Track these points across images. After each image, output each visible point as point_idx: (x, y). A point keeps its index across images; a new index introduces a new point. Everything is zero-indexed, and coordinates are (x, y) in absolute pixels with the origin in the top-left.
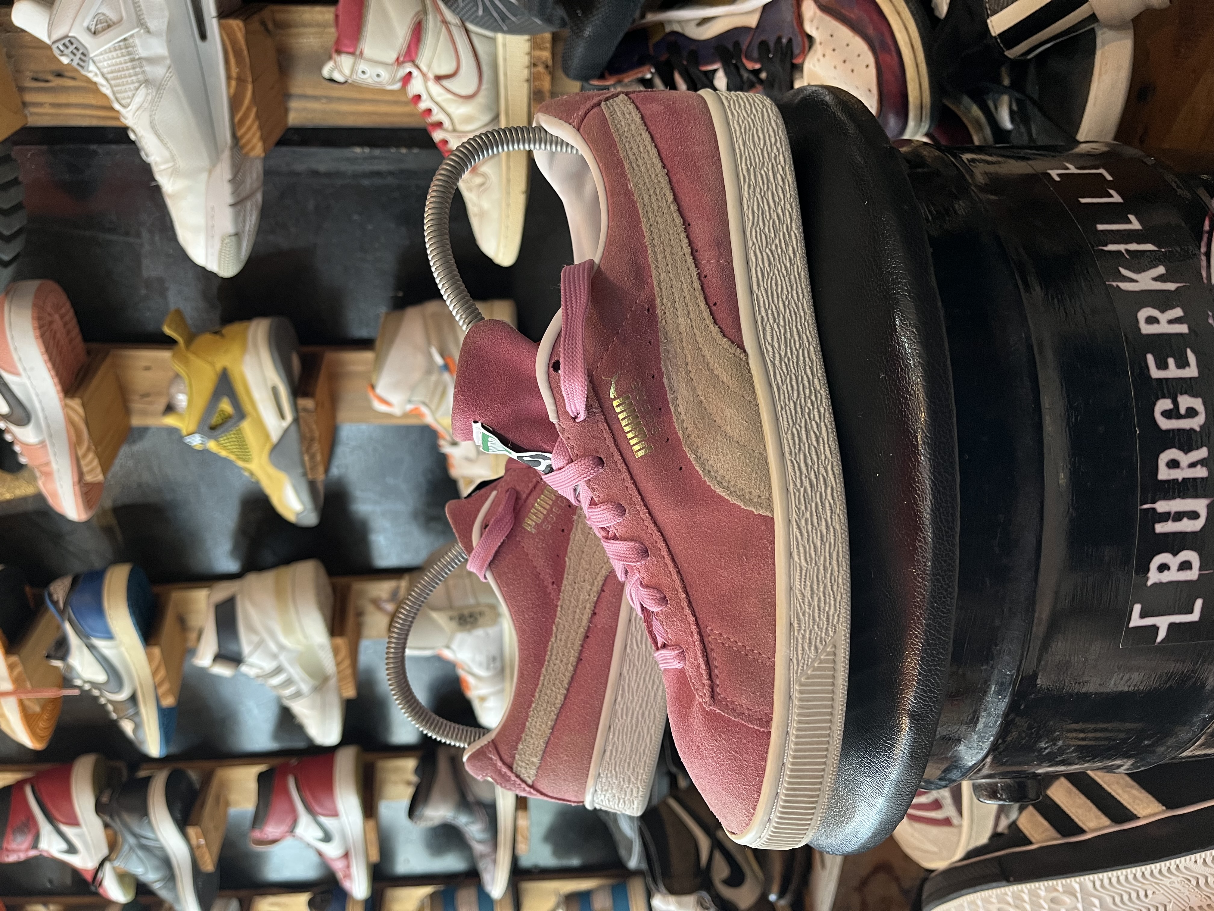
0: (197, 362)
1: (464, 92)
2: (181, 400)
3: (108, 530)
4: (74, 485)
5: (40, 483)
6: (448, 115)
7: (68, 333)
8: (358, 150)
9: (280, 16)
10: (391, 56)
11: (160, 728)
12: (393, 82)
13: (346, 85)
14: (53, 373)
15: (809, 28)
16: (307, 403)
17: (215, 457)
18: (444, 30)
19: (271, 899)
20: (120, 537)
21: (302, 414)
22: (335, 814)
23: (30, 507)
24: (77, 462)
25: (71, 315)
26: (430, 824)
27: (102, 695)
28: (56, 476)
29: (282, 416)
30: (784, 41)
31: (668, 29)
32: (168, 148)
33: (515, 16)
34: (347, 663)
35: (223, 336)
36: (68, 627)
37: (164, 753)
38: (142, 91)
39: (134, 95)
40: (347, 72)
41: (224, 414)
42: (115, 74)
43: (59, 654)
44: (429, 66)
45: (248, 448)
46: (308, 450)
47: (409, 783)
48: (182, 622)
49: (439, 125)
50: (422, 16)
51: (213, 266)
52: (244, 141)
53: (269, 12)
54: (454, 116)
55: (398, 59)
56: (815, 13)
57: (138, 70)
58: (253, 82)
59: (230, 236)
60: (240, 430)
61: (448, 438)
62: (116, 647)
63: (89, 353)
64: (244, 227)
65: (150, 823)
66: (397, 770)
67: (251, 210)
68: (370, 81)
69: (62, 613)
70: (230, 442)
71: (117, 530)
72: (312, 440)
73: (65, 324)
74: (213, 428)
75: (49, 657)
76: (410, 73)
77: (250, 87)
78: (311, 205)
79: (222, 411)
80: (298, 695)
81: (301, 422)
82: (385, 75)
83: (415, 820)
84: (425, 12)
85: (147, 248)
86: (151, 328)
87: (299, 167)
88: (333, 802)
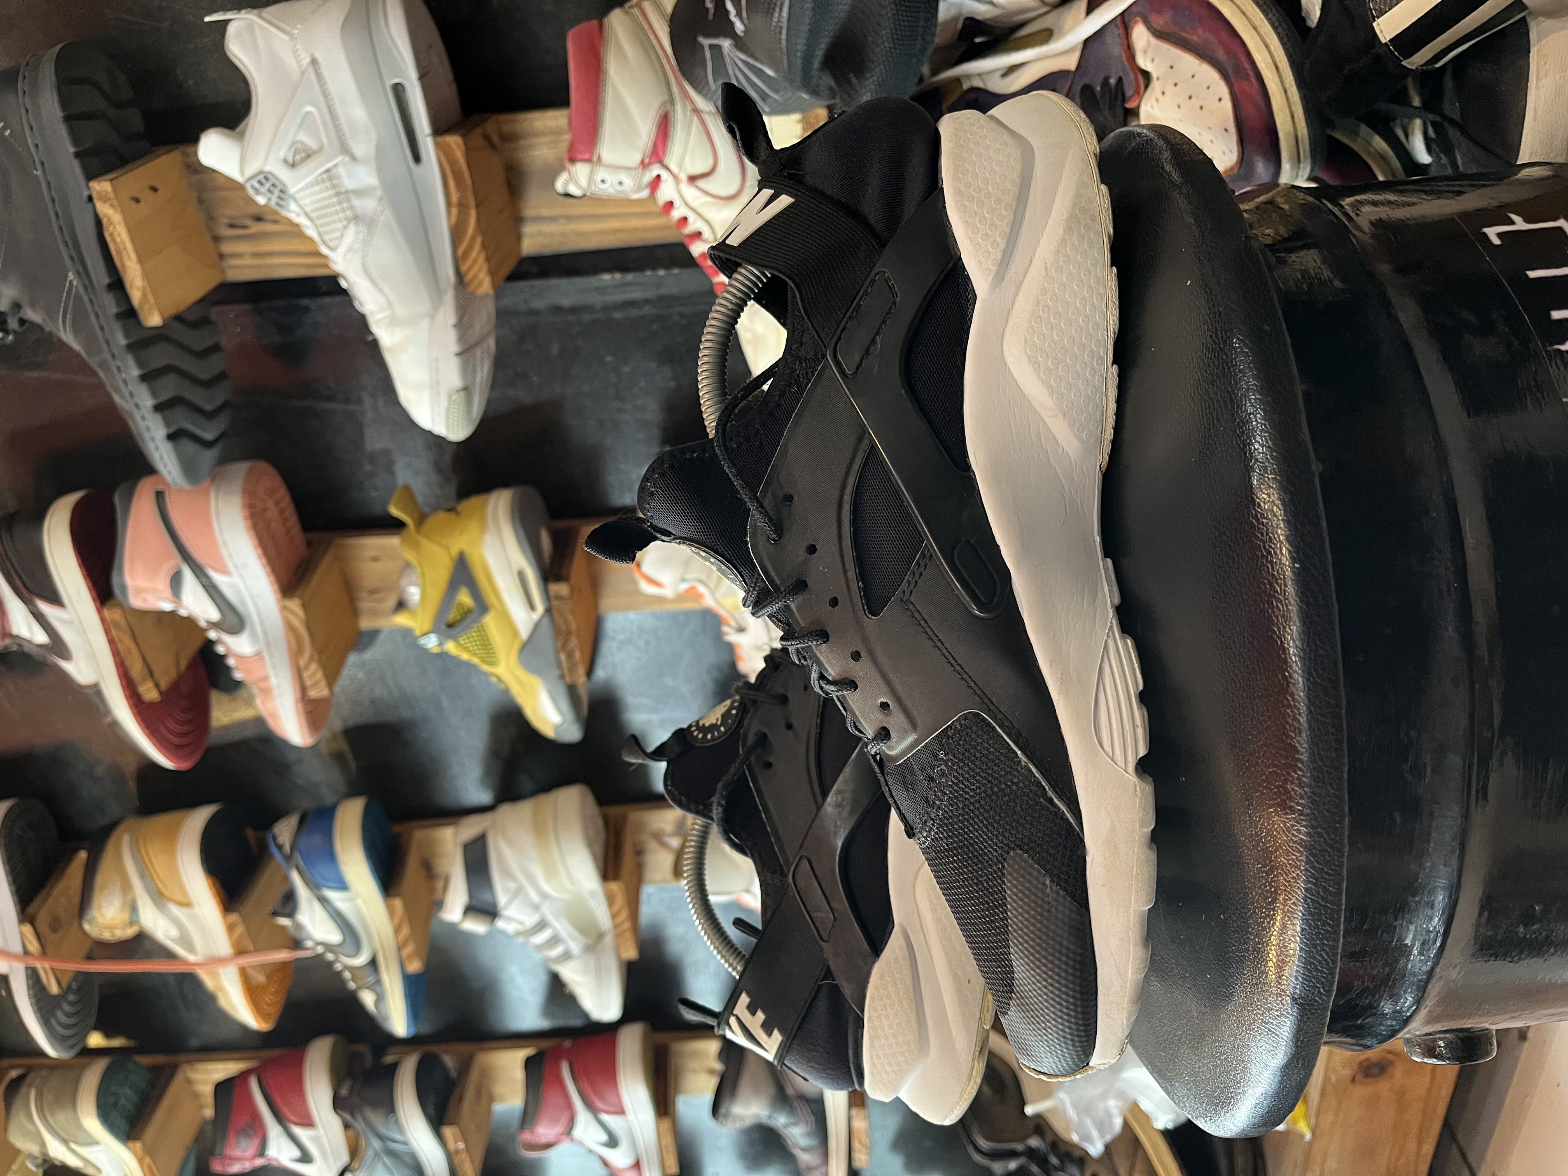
0: (430, 547)
1: (724, 193)
2: (414, 593)
3: (338, 757)
4: (297, 703)
5: (258, 702)
6: (707, 222)
7: (285, 521)
8: (607, 277)
9: (506, 128)
10: (635, 158)
11: (406, 998)
12: (639, 189)
13: (585, 198)
14: (268, 569)
15: (1143, 62)
16: (561, 589)
17: (455, 661)
18: (695, 119)
20: (353, 765)
21: (555, 603)
22: (621, 1112)
23: (250, 732)
24: (299, 674)
25: (286, 500)
26: (739, 1125)
27: (337, 960)
28: (276, 692)
29: (532, 607)
30: (1112, 81)
31: (966, 86)
32: (384, 294)
33: (777, 91)
34: (624, 914)
35: (458, 513)
36: (295, 877)
37: (412, 1033)
38: (352, 229)
39: (342, 235)
40: (584, 182)
41: (463, 609)
42: (321, 213)
43: (287, 910)
44: (681, 166)
45: (491, 649)
46: (564, 647)
47: (711, 1072)
48: (428, 868)
49: (698, 235)
50: (668, 107)
51: (440, 429)
52: (468, 277)
53: (494, 124)
54: (713, 223)
55: (642, 162)
56: (1149, 42)
57: (345, 205)
58: (478, 206)
59: (458, 391)
60: (482, 626)
61: (733, 623)
62: (351, 900)
63: (309, 544)
64: (474, 379)
65: (397, 1122)
66: (695, 1054)
67: (482, 359)
68: (611, 191)
69: (288, 858)
70: (471, 642)
71: (350, 757)
72: (568, 634)
73: (281, 512)
74: (450, 626)
75: (275, 914)
76: (659, 176)
77: (473, 213)
78: (555, 349)
79: (460, 604)
80: (567, 956)
81: (555, 613)
82: (629, 182)
83: (720, 1120)
84: (671, 101)
85: (370, 415)
86: (378, 510)
87: (539, 304)
88: (618, 1095)
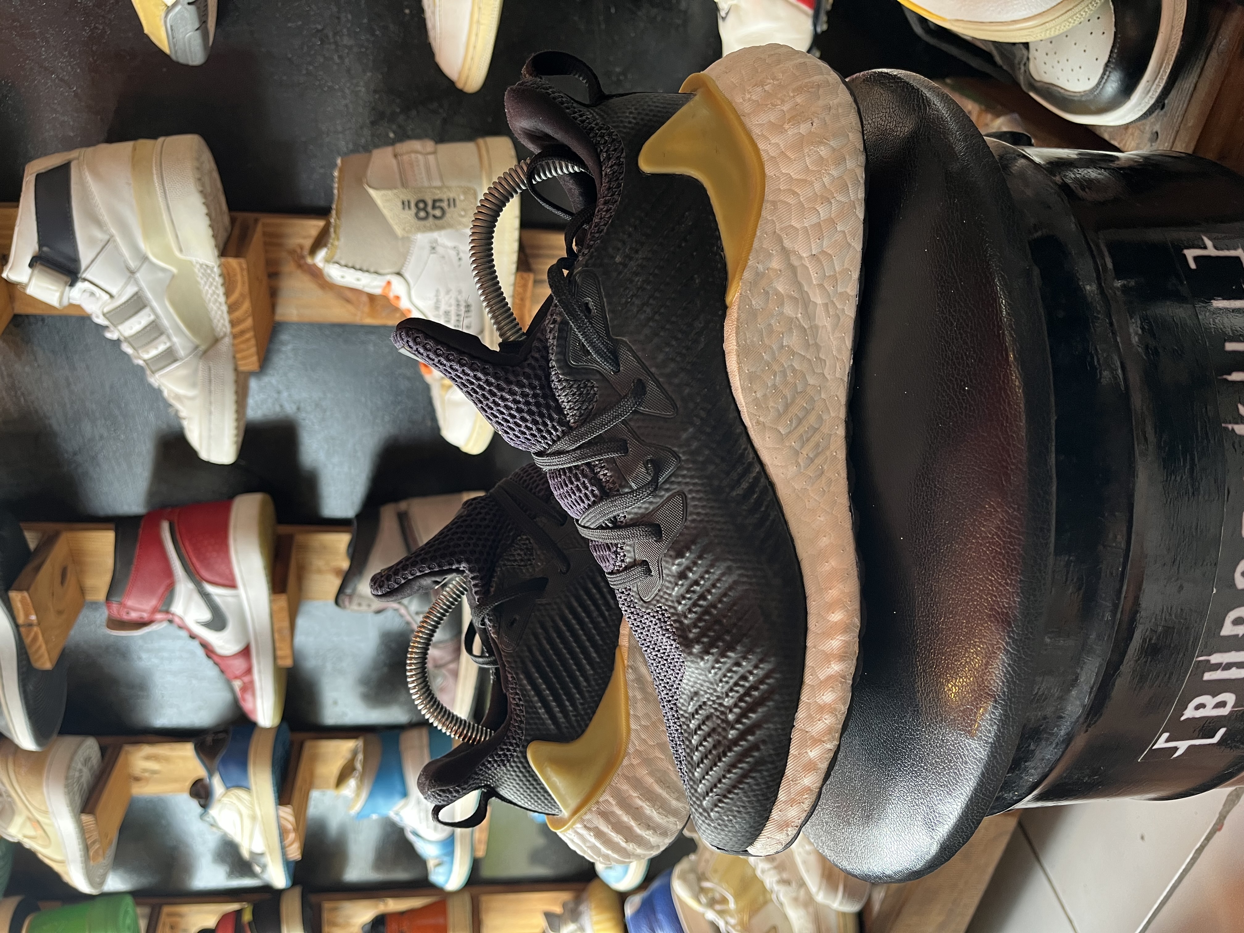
19: (147, 750)
83: (343, 606)
88: (228, 562)
